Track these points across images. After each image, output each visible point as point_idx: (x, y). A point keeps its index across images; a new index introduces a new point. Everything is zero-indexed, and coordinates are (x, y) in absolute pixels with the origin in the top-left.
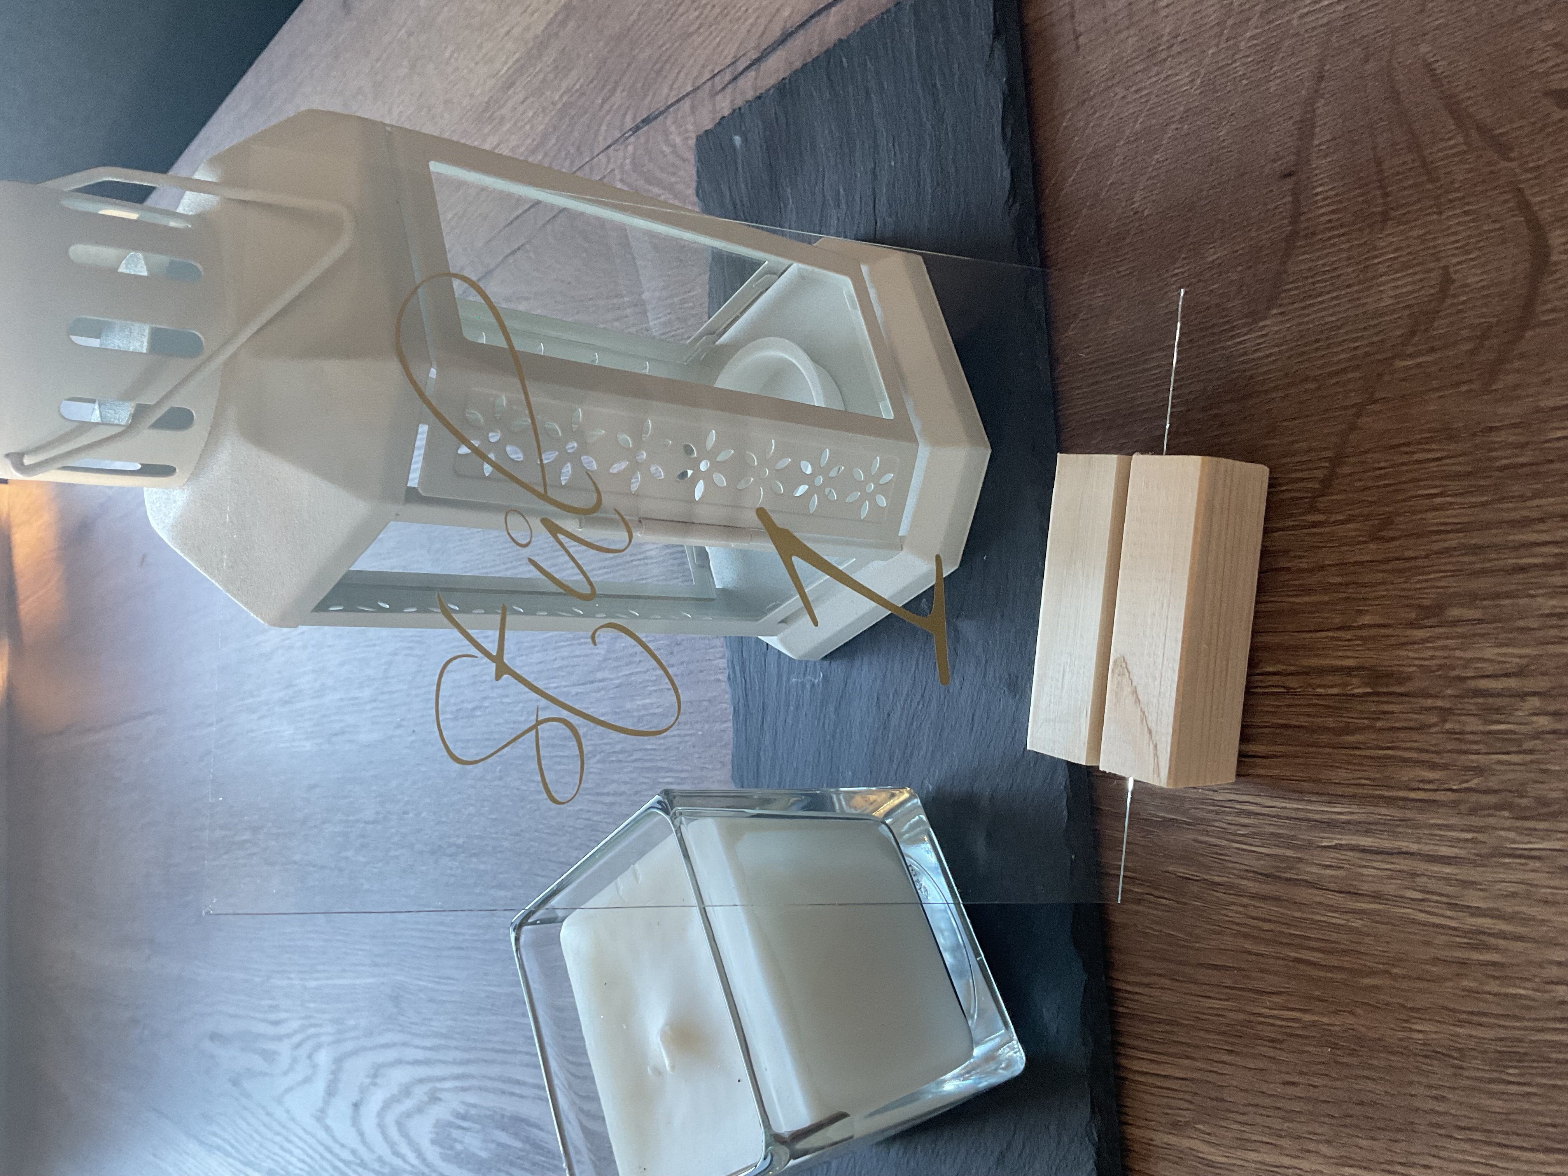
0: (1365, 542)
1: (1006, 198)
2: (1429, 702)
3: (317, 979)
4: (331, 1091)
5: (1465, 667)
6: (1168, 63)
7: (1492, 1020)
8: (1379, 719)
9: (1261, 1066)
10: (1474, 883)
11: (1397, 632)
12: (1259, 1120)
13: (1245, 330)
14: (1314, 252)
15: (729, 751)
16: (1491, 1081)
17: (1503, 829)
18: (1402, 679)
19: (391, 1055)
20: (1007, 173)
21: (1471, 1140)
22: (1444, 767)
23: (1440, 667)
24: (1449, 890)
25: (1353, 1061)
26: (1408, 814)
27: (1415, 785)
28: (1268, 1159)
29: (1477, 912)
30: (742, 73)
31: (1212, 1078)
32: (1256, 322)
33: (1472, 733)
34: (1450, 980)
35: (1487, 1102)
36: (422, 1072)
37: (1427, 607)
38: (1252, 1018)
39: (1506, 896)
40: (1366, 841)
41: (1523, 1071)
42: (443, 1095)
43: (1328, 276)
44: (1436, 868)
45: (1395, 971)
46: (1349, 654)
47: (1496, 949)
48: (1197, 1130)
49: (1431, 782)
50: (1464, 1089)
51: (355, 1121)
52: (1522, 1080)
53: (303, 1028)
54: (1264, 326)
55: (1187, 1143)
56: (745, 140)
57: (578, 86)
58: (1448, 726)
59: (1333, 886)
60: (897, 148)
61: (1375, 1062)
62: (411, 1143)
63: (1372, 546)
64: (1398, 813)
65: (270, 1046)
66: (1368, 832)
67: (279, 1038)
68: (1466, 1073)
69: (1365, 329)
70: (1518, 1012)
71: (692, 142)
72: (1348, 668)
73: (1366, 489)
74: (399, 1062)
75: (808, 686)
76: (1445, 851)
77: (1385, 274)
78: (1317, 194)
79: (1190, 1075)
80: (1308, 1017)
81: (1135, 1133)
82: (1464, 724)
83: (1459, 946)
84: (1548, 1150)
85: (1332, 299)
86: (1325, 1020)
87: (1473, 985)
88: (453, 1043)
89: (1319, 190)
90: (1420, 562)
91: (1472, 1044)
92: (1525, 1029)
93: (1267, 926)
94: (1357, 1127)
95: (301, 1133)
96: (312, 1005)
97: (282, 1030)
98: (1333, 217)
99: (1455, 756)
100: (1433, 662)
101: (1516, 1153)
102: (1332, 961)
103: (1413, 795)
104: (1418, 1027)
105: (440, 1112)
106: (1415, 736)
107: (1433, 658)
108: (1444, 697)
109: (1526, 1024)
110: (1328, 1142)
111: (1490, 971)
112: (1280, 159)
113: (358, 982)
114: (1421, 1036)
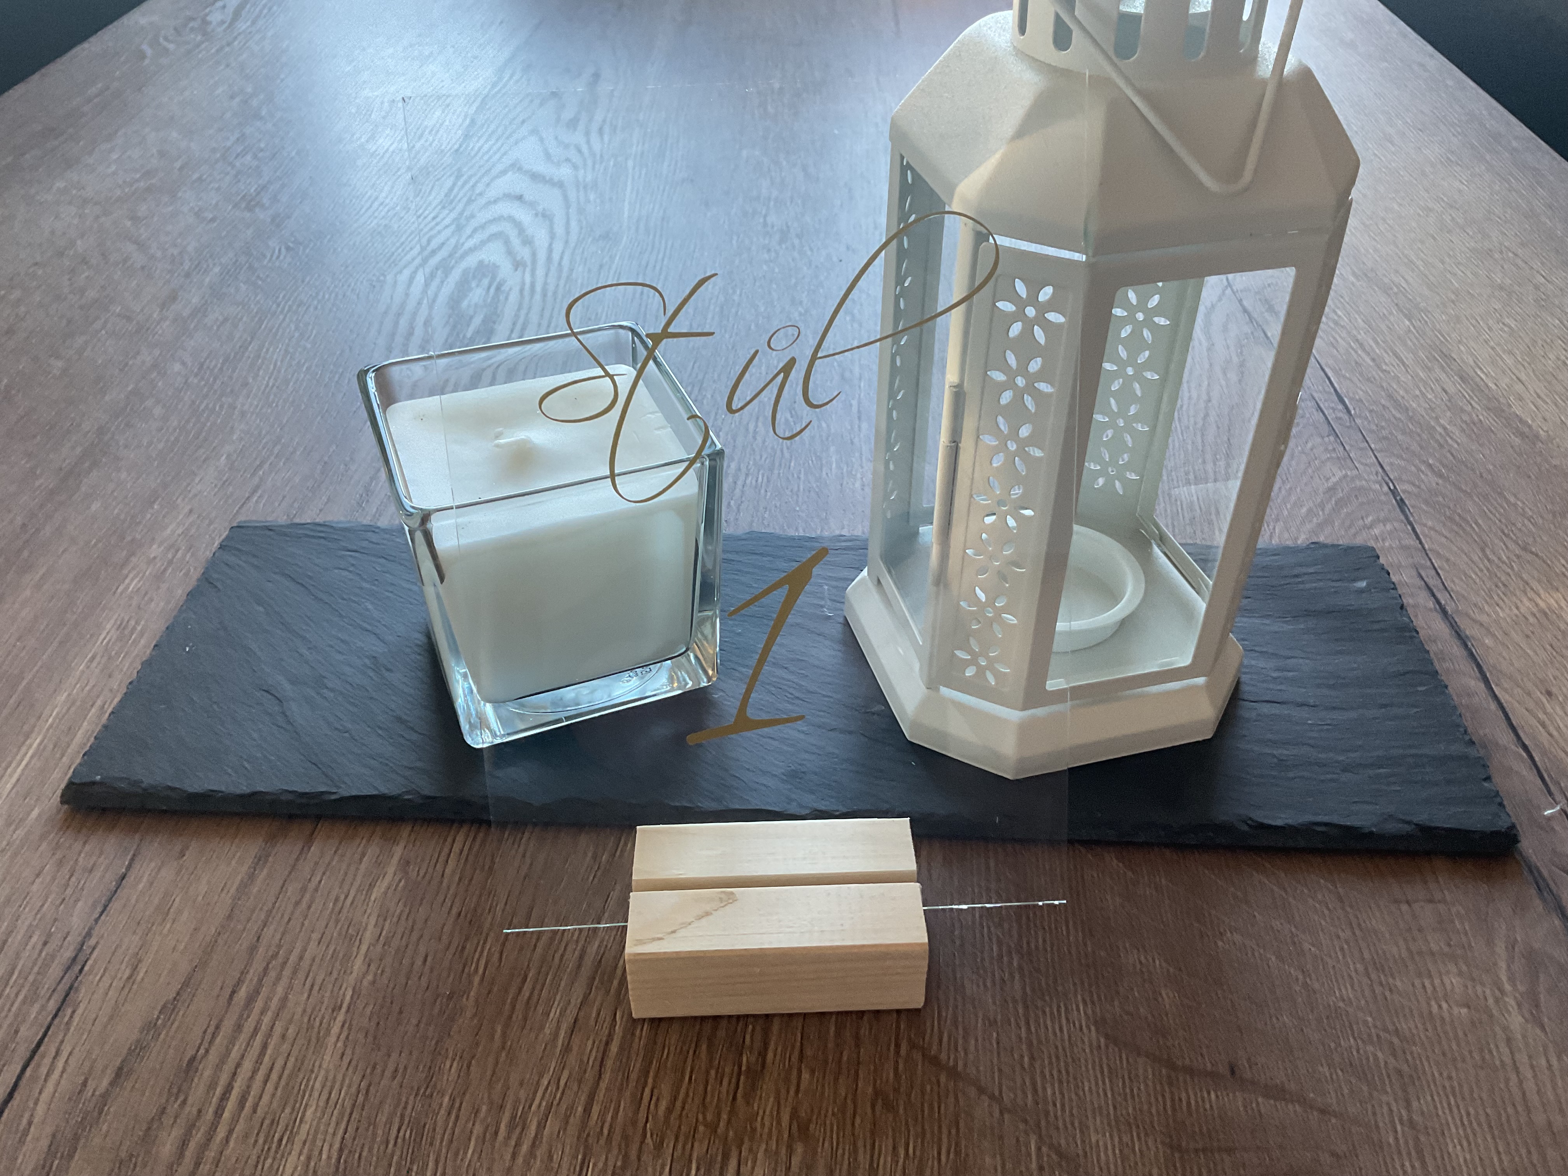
0: (874, 1085)
1: (1256, 818)
2: (725, 1116)
3: (634, 168)
4: (536, 177)
5: (750, 1150)
6: (1365, 980)
7: (451, 1125)
8: (717, 1072)
9: (444, 937)
10: (565, 1129)
11: (790, 1099)
12: (400, 930)
13: (1090, 1012)
14: (1153, 1082)
15: (778, 531)
16: (402, 1116)
17: (607, 1159)
18: (748, 1099)
19: (560, 230)
20: (1279, 823)
21: (359, 1092)
22: (667, 1118)
23: (754, 1130)
24: (564, 1106)
25: (436, 1010)
26: (632, 1084)
27: (656, 1092)
28: (368, 934)
29: (541, 1126)
30: (1434, 595)
31: (440, 898)
32: (1096, 1023)
33: (692, 1146)
34: (489, 1097)
35: (387, 1109)
36: (542, 256)
37: (808, 1129)
38: (484, 935)
39: (550, 1152)
40: (614, 1048)
41: (407, 1142)
42: (519, 272)
43: (1128, 1090)
44: (583, 1098)
45: (504, 1054)
46: (778, 1057)
47: (508, 1137)
48: (400, 881)
49: (656, 1105)
50: (399, 1094)
51: (508, 196)
52: (399, 1140)
53: (593, 155)
54: (1090, 1031)
55: (391, 870)
56: (1361, 591)
57: (1450, 441)
58: (701, 1128)
59: (582, 1014)
60: (1326, 727)
61: (431, 1029)
62: (483, 243)
63: (870, 1090)
64: (634, 1076)
65: (581, 126)
66: (621, 1048)
67: (587, 134)
68: (412, 1098)
69: (1072, 1115)
70: (455, 1144)
71: (1372, 543)
72: (766, 1055)
73: (923, 1093)
74: (552, 236)
75: (822, 603)
76: (596, 1109)
77: (1120, 1138)
78: (1209, 1093)
79: (445, 881)
80: (477, 980)
81: (406, 831)
82: (701, 1142)
83: (515, 1108)
84: (341, 1150)
85: (1105, 1091)
86: (472, 994)
87: (482, 1114)
88: (562, 282)
89: (1213, 1096)
90: (849, 1127)
91: (435, 1106)
92: (440, 1150)
93: (557, 956)
94: (382, 1007)
95: (502, 150)
96: (612, 163)
97: (594, 137)
98: (1184, 1103)
99: (675, 1129)
100: (758, 1125)
101: (343, 1126)
102: (520, 1006)
103: (647, 1091)
104: (455, 1064)
105: (505, 268)
106: (697, 1101)
107: (763, 1125)
108: (727, 1129)
109: (444, 1151)
110: (374, 982)
111: (492, 1129)
112: (1250, 1067)
113: (626, 203)
114: (448, 1066)
